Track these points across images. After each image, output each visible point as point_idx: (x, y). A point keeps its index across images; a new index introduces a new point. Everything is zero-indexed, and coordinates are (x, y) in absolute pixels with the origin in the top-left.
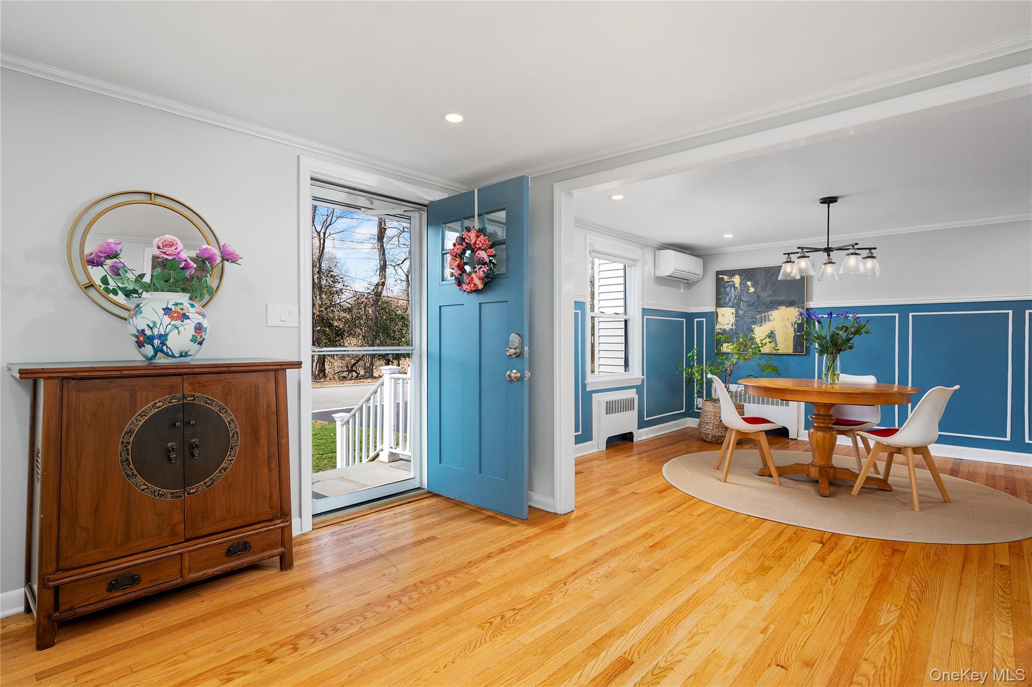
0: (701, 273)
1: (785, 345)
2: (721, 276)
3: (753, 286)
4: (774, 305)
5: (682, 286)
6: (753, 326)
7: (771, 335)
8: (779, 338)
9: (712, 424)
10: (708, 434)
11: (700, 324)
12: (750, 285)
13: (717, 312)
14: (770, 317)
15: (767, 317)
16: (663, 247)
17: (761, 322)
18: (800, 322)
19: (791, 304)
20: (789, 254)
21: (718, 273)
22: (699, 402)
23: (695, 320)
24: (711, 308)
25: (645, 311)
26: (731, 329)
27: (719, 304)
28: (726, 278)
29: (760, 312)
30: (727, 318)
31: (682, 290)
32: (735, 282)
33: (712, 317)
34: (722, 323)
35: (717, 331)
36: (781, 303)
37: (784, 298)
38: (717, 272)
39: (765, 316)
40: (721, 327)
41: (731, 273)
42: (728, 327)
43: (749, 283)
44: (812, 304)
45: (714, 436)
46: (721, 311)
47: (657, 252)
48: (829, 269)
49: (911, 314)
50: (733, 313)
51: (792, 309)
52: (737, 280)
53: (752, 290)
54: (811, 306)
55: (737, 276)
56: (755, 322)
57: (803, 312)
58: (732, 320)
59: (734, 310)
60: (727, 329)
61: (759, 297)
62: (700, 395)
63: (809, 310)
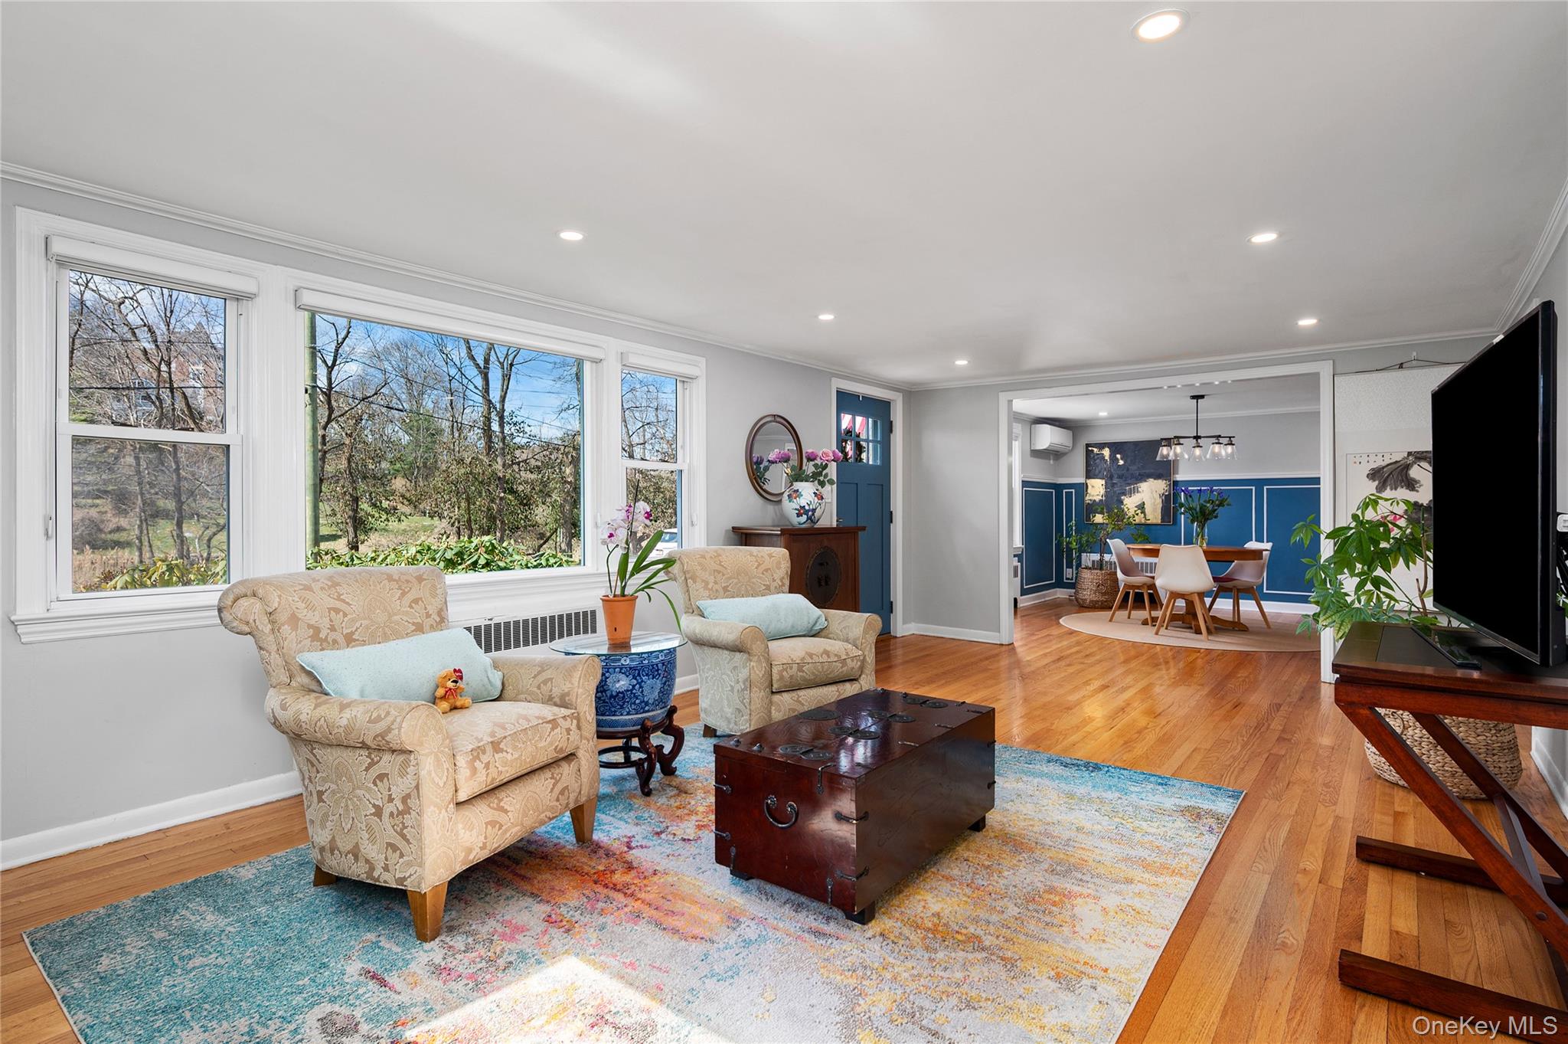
0: (1071, 445)
1: (1154, 515)
2: (1090, 449)
3: (1122, 459)
4: (1143, 478)
5: (1052, 457)
6: (1123, 498)
7: (1141, 507)
8: (1148, 509)
10: (1086, 599)
11: (1069, 495)
12: (1120, 458)
13: (1086, 484)
14: (1140, 489)
15: (1136, 488)
16: (1038, 421)
17: (1130, 493)
18: (1167, 494)
19: (1158, 477)
21: (1088, 445)
22: (1068, 573)
23: (1065, 491)
24: (1081, 480)
25: (1025, 484)
26: (1101, 501)
27: (1089, 476)
28: (1095, 450)
29: (1129, 484)
30: (1097, 489)
31: (1052, 462)
32: (1105, 454)
33: (1082, 489)
34: (1092, 494)
35: (1087, 502)
36: (1150, 476)
37: (1150, 472)
39: (1134, 488)
40: (1091, 498)
41: (1101, 446)
43: (1118, 456)
44: (1179, 477)
45: (1091, 601)
46: (1091, 482)
47: (1032, 426)
48: (1198, 451)
49: (1265, 488)
50: (1102, 485)
51: (1160, 481)
52: (1106, 452)
53: (1121, 462)
54: (1178, 479)
55: (1107, 449)
56: (1124, 494)
57: (1170, 485)
58: (1102, 491)
59: (1103, 482)
60: (1097, 500)
61: (1128, 470)
62: (1069, 566)
63: (1176, 483)
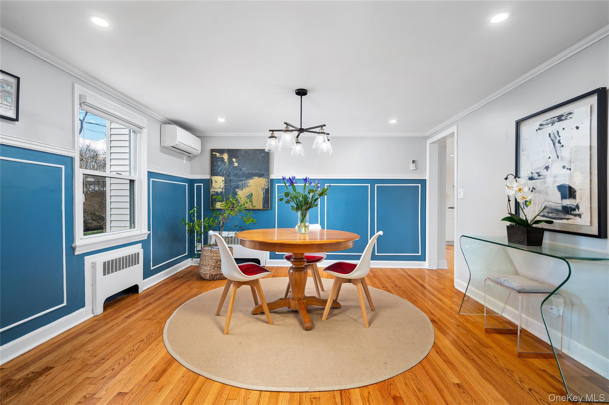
0: (199, 149)
1: (258, 204)
2: (214, 153)
3: (236, 162)
4: (250, 176)
5: (185, 157)
6: (237, 190)
7: (250, 196)
8: (254, 199)
9: (209, 266)
10: (206, 274)
11: (199, 188)
12: (235, 161)
13: (211, 179)
14: (248, 184)
15: (246, 183)
16: (167, 122)
17: (242, 187)
18: (267, 188)
19: (261, 176)
20: (273, 131)
21: (212, 151)
22: (198, 246)
23: (195, 185)
24: (207, 177)
25: (151, 174)
26: (221, 192)
27: (213, 173)
28: (218, 154)
29: (241, 181)
30: (218, 184)
31: (185, 161)
32: (225, 158)
33: (208, 183)
34: (216, 187)
35: (212, 193)
36: (255, 175)
37: (257, 171)
38: (211, 149)
39: (245, 183)
40: (215, 190)
41: (221, 151)
42: (219, 190)
43: (234, 160)
44: (274, 176)
46: (215, 178)
47: (163, 126)
48: (298, 147)
50: (223, 181)
51: (262, 179)
52: (226, 156)
53: (236, 164)
54: (273, 178)
55: (226, 154)
56: (238, 187)
57: (268, 182)
58: (223, 185)
59: (223, 179)
60: (219, 192)
61: (241, 170)
62: (199, 241)
63: (272, 180)
